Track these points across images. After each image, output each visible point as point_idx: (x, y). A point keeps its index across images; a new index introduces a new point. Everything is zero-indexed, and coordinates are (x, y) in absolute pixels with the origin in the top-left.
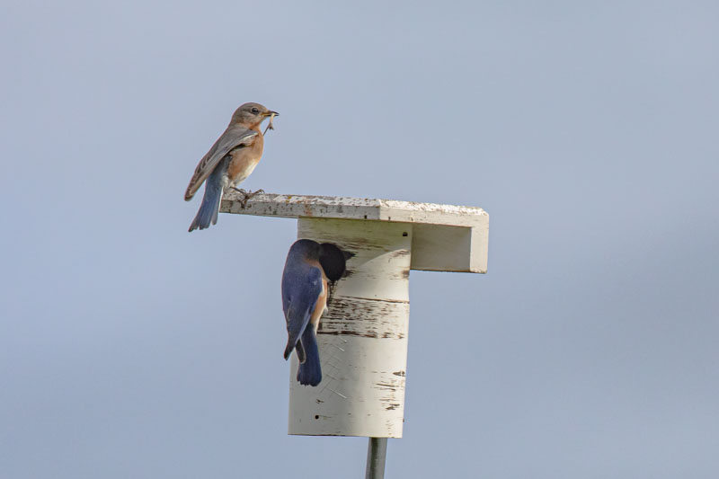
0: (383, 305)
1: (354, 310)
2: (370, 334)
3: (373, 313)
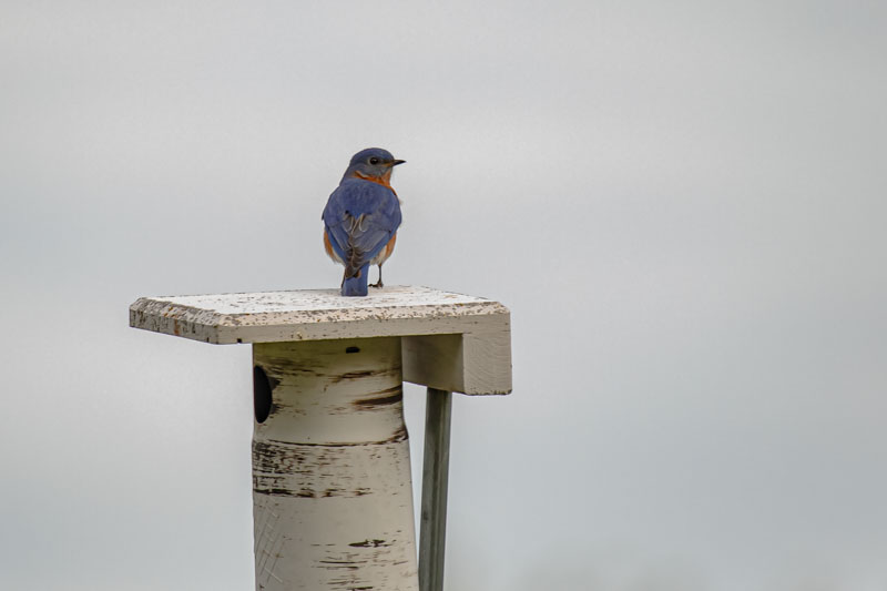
0: (320, 451)
1: (282, 460)
2: (305, 493)
3: (307, 463)
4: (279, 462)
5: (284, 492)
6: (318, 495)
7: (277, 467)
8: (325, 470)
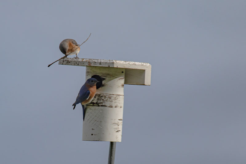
0: (115, 96)
1: (105, 98)
2: (110, 106)
3: (112, 99)
4: (104, 98)
5: (105, 106)
6: (114, 107)
7: (103, 100)
8: (115, 101)
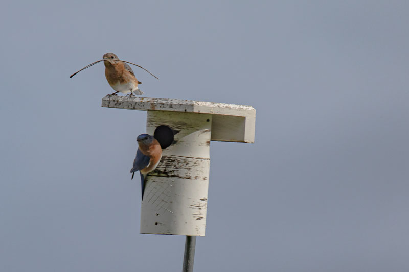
0: (195, 160)
1: (178, 163)
2: (187, 177)
3: (189, 165)
5: (178, 176)
6: (193, 178)
7: (175, 166)
8: (196, 168)
